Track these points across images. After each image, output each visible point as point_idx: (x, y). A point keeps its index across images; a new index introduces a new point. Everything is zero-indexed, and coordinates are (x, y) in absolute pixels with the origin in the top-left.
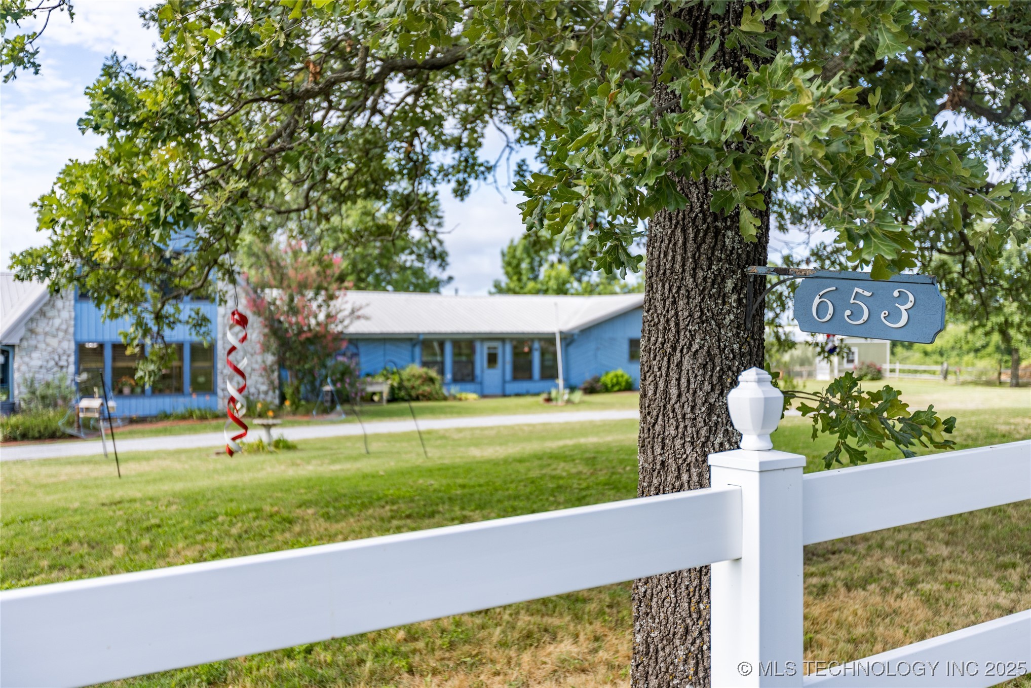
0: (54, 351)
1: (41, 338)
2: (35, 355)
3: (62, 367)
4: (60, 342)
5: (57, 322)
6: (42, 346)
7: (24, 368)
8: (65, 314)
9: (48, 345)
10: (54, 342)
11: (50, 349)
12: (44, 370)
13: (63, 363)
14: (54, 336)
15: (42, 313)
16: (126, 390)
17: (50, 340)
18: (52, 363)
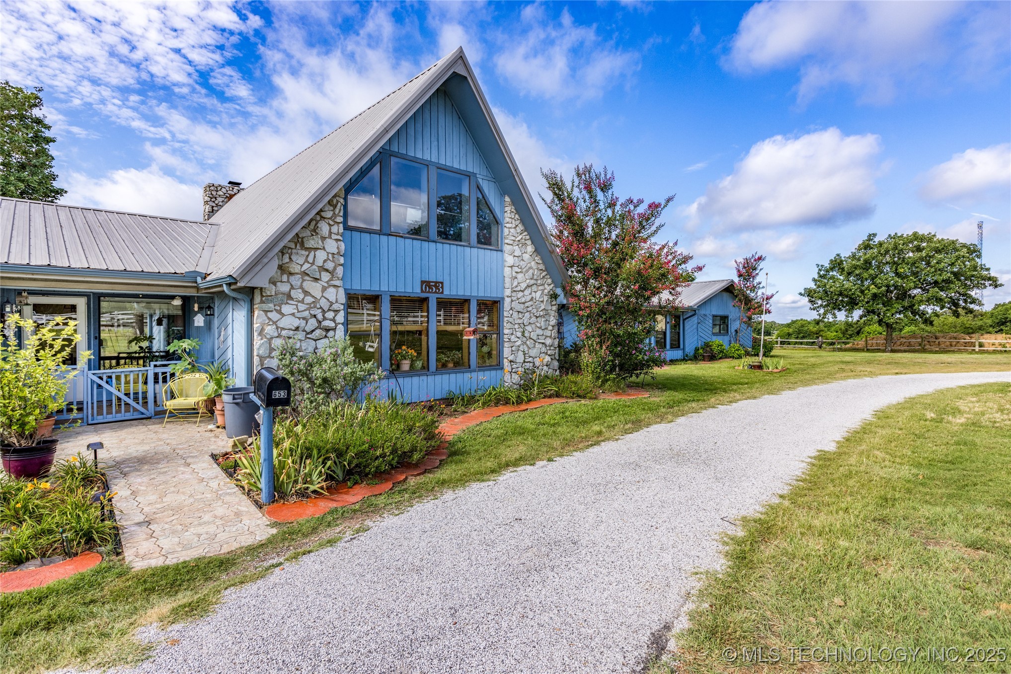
0: (314, 304)
1: (296, 280)
2: (287, 309)
3: (327, 330)
4: (324, 289)
5: (320, 256)
6: (297, 294)
7: (270, 330)
8: (331, 246)
9: (306, 293)
10: (315, 289)
11: (309, 299)
12: (301, 335)
13: (327, 323)
14: (316, 280)
15: (299, 241)
16: (406, 365)
17: (309, 285)
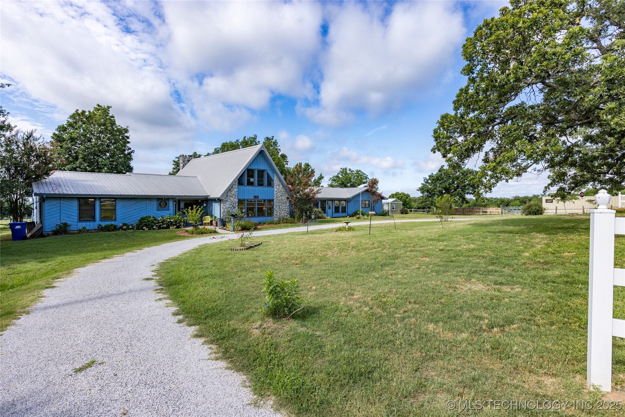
0: (232, 202)
1: (229, 198)
2: (227, 203)
4: (234, 199)
5: (233, 192)
6: (229, 200)
7: (224, 207)
8: (235, 190)
10: (232, 199)
12: (230, 208)
13: (235, 206)
14: (232, 197)
15: (230, 190)
16: (250, 215)
18: (232, 206)
